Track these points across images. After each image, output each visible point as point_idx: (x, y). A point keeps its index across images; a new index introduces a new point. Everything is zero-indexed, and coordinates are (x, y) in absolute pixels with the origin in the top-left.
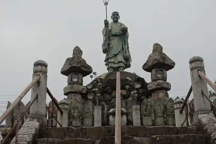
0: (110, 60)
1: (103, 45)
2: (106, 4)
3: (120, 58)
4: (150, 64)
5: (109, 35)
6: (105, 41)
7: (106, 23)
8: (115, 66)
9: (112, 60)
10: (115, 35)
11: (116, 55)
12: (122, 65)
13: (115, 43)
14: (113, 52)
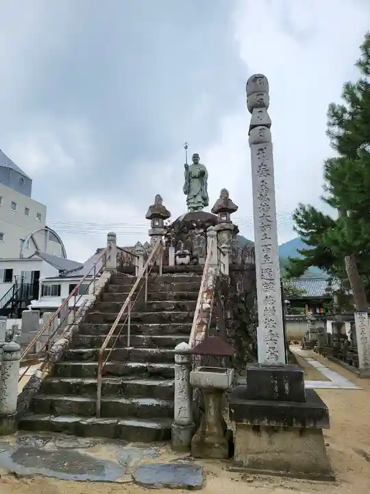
0: (190, 201)
1: (185, 188)
2: (186, 148)
3: (199, 198)
4: (216, 209)
5: (189, 177)
6: (186, 183)
7: (186, 167)
8: (195, 206)
9: (192, 201)
10: (195, 177)
11: (195, 196)
12: (201, 205)
13: (196, 184)
14: (193, 193)
